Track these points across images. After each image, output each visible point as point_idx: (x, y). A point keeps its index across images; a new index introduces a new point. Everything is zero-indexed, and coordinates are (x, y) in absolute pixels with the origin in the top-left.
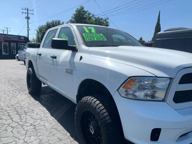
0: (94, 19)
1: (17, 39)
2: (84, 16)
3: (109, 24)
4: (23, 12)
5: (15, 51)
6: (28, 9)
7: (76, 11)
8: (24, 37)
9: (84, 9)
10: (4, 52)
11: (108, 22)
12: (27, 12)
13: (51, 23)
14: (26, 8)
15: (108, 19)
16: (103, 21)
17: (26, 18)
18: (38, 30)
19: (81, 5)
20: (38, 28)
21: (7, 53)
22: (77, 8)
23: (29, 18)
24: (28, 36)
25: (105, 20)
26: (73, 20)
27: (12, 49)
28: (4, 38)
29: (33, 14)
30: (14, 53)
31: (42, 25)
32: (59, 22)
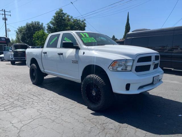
0: (73, 21)
2: (63, 18)
3: (86, 25)
6: (4, 10)
7: (56, 14)
8: (5, 38)
9: (63, 12)
11: (85, 24)
12: (4, 14)
13: (31, 24)
14: (2, 10)
15: (85, 20)
16: (80, 22)
17: (3, 19)
18: (18, 31)
19: (60, 8)
20: (18, 29)
23: (7, 19)
24: (7, 37)
25: (83, 21)
26: (54, 21)
29: (10, 15)
31: (22, 26)
32: (38, 23)
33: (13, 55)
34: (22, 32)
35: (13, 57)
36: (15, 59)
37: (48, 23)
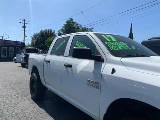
0: (81, 29)
1: (15, 44)
2: (73, 26)
4: (20, 23)
5: (13, 54)
6: (25, 20)
7: (66, 22)
8: (21, 42)
9: (73, 21)
10: (3, 54)
12: (24, 23)
13: (44, 31)
14: (23, 19)
16: (88, 30)
17: (23, 27)
18: (33, 37)
19: (71, 18)
20: (33, 35)
21: (5, 56)
22: (67, 19)
23: (26, 27)
24: (24, 42)
26: (64, 29)
27: (10, 53)
28: (4, 43)
29: (29, 24)
30: (12, 56)
31: (37, 33)
32: (51, 31)
33: (24, 58)
34: (36, 38)
35: (24, 60)
36: (25, 62)
37: (59, 31)
